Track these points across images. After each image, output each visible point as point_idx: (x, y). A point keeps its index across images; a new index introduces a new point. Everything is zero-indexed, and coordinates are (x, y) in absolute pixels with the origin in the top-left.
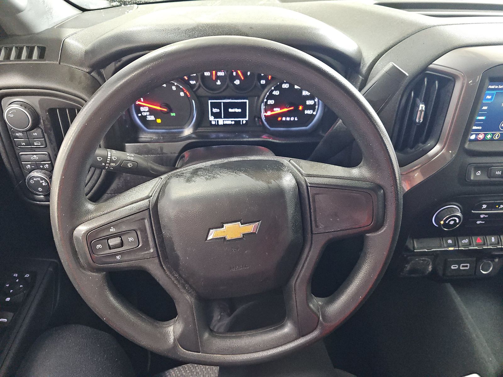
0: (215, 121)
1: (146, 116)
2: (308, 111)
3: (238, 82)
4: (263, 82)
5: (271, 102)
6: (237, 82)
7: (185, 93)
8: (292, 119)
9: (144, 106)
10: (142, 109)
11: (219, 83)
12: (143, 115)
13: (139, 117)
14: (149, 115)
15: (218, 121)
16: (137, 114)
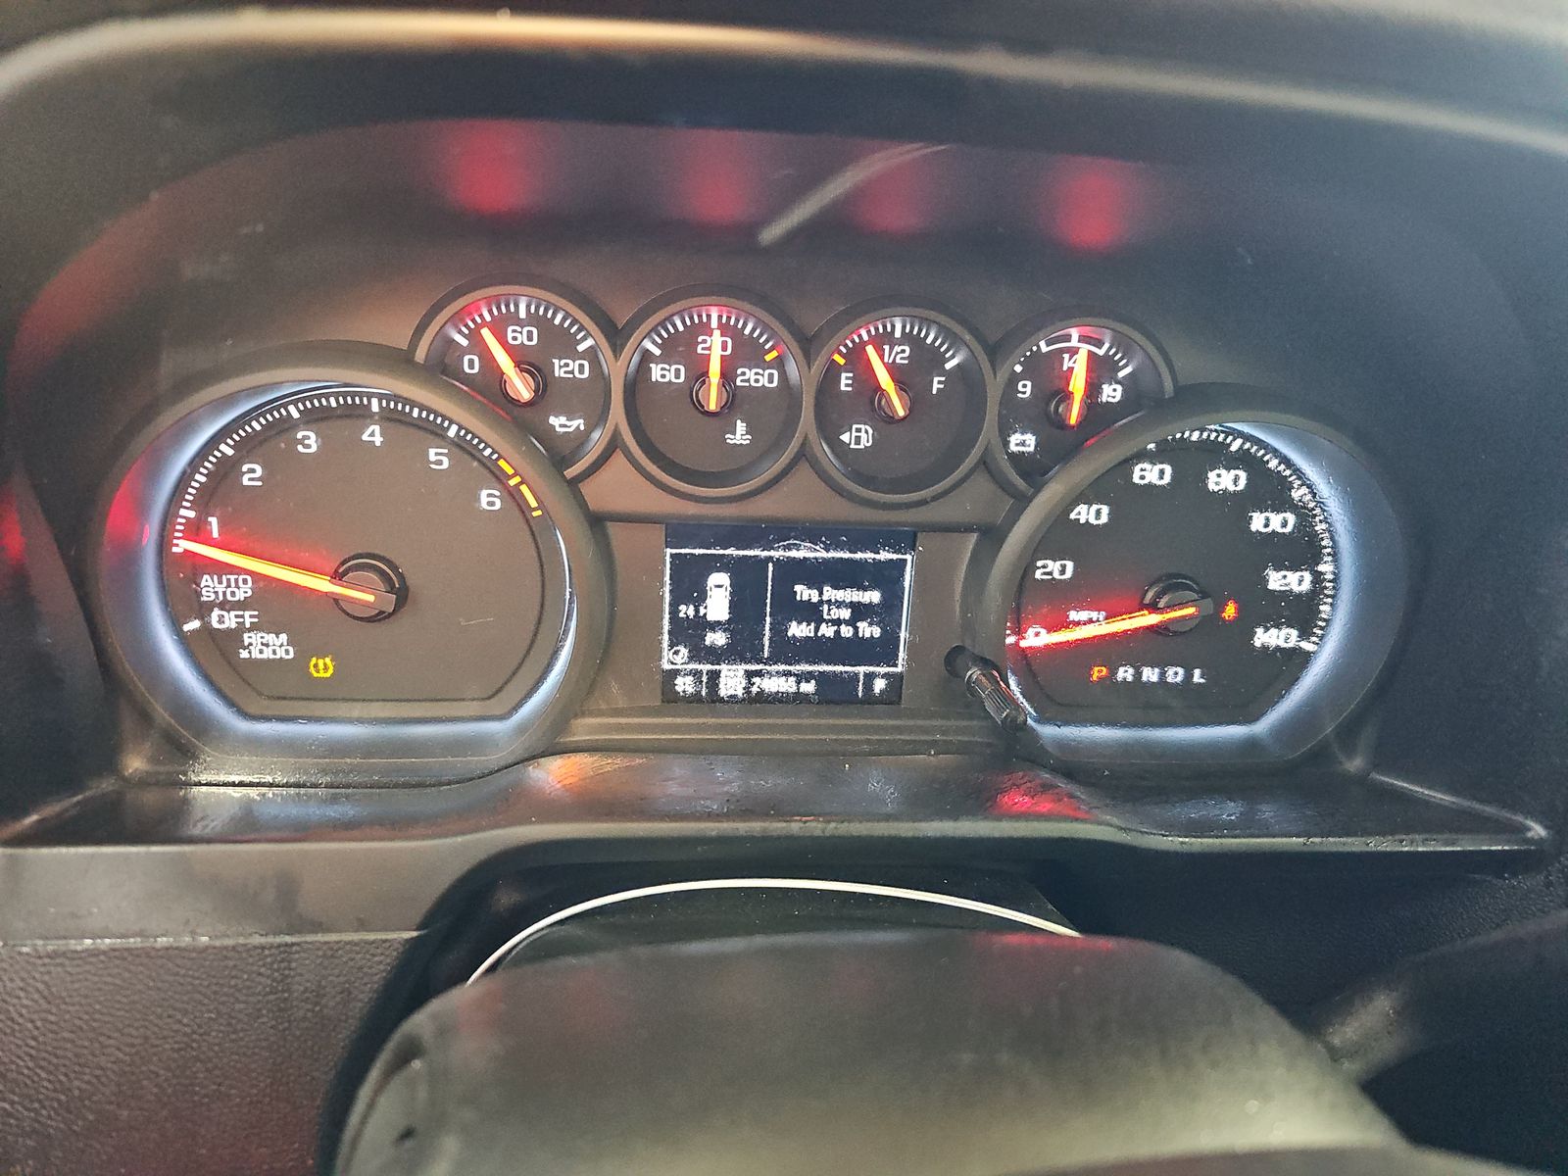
0: (697, 674)
1: (235, 636)
2: (1273, 631)
3: (863, 435)
4: (1023, 442)
5: (1055, 569)
6: (860, 436)
7: (513, 496)
8: (1175, 675)
9: (221, 569)
10: (210, 587)
11: (740, 435)
12: (215, 625)
13: (185, 641)
14: (254, 628)
15: (714, 676)
16: (176, 623)
